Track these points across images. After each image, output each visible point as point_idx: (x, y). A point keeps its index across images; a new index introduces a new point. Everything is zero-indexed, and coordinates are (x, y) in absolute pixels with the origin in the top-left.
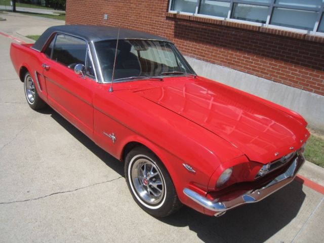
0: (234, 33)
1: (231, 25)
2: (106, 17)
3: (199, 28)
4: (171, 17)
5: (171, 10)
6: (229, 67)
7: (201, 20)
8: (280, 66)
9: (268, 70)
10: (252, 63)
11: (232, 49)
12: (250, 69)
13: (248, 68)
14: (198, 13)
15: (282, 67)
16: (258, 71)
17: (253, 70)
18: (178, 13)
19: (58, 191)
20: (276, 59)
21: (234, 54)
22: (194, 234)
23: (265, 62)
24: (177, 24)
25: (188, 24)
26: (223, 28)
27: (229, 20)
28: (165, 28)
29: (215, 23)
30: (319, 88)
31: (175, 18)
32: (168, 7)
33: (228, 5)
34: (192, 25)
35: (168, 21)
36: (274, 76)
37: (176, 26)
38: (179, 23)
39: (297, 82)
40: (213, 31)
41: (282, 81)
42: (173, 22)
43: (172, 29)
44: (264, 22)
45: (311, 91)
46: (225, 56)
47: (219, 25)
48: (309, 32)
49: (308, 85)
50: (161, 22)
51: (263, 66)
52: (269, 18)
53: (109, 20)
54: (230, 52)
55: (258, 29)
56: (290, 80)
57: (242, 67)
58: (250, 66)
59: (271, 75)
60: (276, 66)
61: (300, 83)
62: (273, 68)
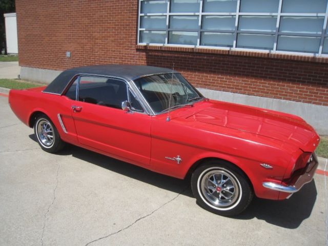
0: (205, 58)
1: (202, 51)
2: (68, 54)
3: (171, 57)
4: (142, 49)
5: (140, 42)
6: (205, 88)
7: (173, 50)
8: (251, 82)
9: (241, 86)
10: (226, 81)
11: (206, 72)
12: (225, 87)
13: (223, 87)
14: (168, 43)
15: (254, 82)
16: (233, 88)
17: (228, 88)
18: (148, 44)
19: (139, 217)
20: (247, 76)
21: (209, 76)
22: (263, 222)
23: (237, 80)
24: (149, 55)
25: (160, 54)
26: (195, 54)
27: (198, 47)
28: (136, 59)
29: (187, 51)
30: (286, 95)
31: (145, 49)
32: (136, 40)
33: (196, 34)
34: (164, 54)
35: (138, 53)
36: (247, 90)
37: (148, 57)
38: (150, 53)
39: (268, 93)
40: (186, 58)
41: (255, 93)
42: (144, 54)
43: (144, 60)
44: (231, 46)
45: (281, 98)
46: (200, 79)
47: (191, 53)
48: (270, 51)
49: (277, 94)
50: (131, 54)
51: (237, 83)
52: (235, 42)
53: (73, 57)
54: (205, 75)
55: (227, 53)
56: (262, 92)
57: (217, 86)
58: (225, 84)
59: (245, 90)
60: (248, 81)
61: (271, 93)
62: (245, 84)
